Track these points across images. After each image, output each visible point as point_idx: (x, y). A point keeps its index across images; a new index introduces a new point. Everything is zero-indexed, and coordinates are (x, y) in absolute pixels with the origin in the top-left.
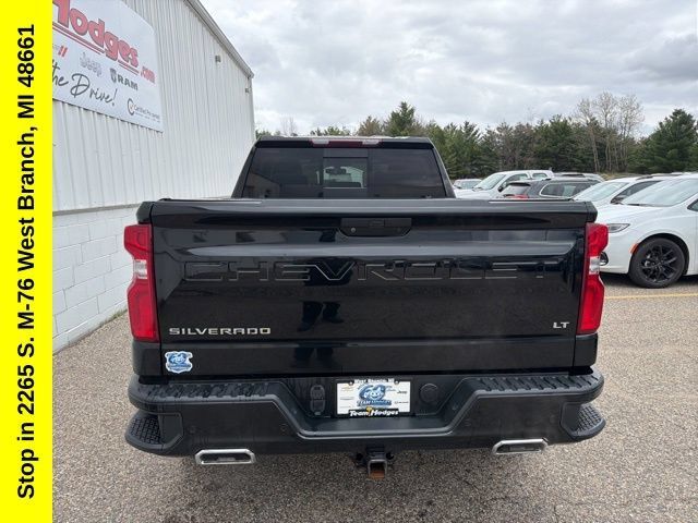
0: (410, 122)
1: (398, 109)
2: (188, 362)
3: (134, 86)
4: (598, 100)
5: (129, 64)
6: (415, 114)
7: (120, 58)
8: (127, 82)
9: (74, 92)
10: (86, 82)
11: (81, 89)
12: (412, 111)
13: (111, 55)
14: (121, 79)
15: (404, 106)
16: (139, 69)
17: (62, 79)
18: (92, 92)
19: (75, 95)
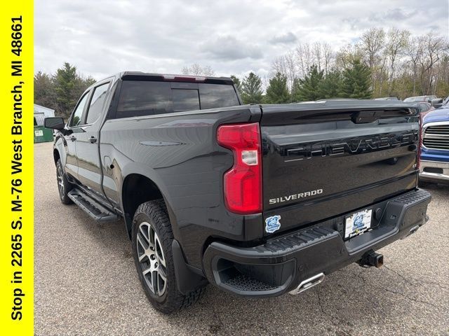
0: (74, 77)
1: (63, 68)
2: (278, 223)
4: (192, 69)
6: (77, 71)
12: (74, 69)
15: (67, 65)
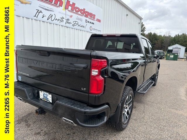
3: (93, 23)
5: (92, 18)
7: (89, 17)
8: (90, 23)
9: (73, 25)
10: (77, 23)
11: (75, 25)
13: (86, 16)
14: (88, 22)
16: (96, 19)
17: (70, 22)
18: (79, 25)
19: (73, 26)
